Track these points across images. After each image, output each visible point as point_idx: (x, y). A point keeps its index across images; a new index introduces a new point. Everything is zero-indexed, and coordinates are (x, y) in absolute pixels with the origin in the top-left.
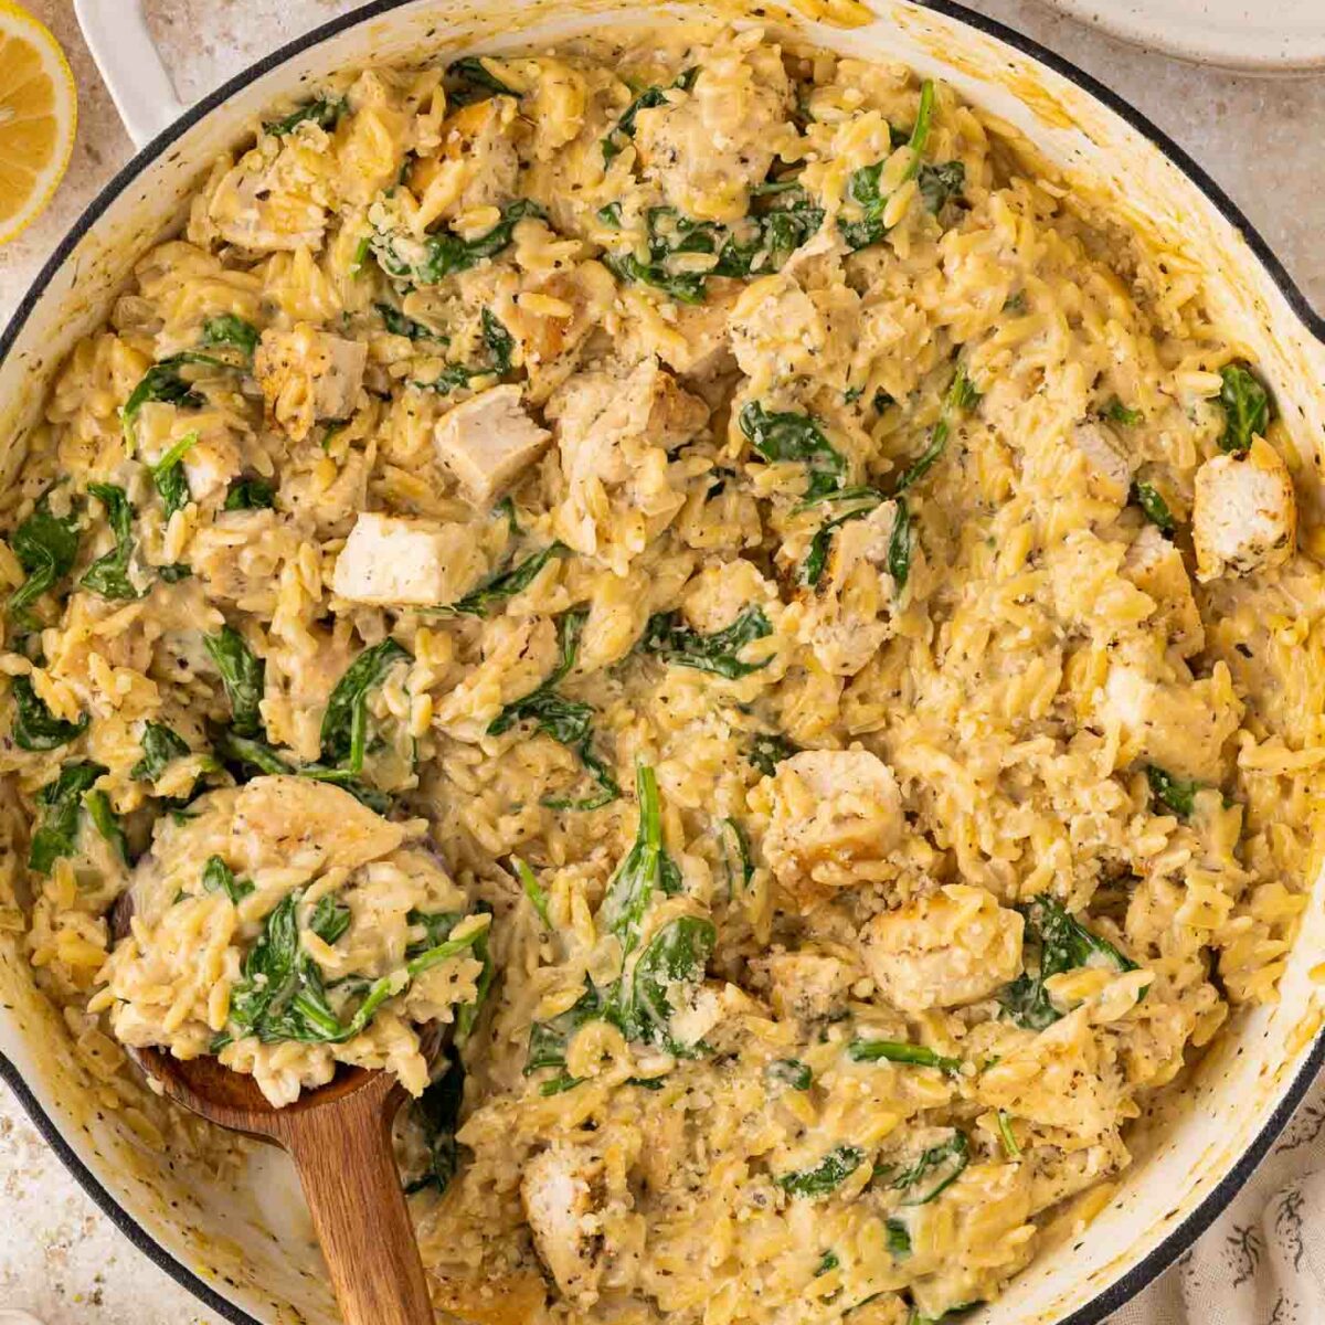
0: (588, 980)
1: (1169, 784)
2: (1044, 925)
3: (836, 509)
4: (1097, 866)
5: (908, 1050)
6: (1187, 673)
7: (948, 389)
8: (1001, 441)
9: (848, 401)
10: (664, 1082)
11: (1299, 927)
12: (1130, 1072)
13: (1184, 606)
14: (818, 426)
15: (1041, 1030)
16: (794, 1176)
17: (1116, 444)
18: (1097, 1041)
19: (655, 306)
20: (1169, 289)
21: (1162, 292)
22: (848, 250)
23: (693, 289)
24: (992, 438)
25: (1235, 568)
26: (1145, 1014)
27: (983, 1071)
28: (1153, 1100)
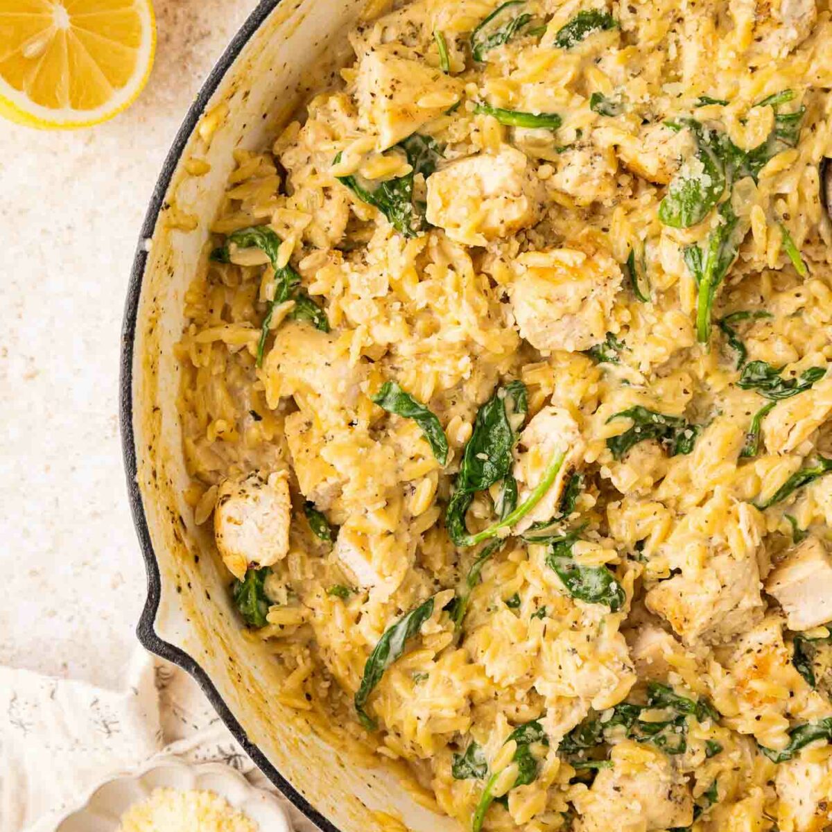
0: (756, 181)
1: (313, 319)
2: (410, 214)
3: (555, 530)
4: (369, 258)
5: (514, 121)
6: (299, 400)
7: (468, 611)
8: (430, 573)
9: (543, 609)
10: (699, 102)
11: (219, 209)
12: (348, 101)
13: (300, 451)
14: (567, 592)
15: (414, 134)
16: (605, 28)
17: (346, 570)
18: (373, 123)
19: (684, 683)
20: (305, 681)
21: (310, 679)
22: (541, 721)
23: (656, 695)
24: (436, 576)
25: (260, 479)
26: (336, 144)
27: (459, 104)
28: (330, 84)
